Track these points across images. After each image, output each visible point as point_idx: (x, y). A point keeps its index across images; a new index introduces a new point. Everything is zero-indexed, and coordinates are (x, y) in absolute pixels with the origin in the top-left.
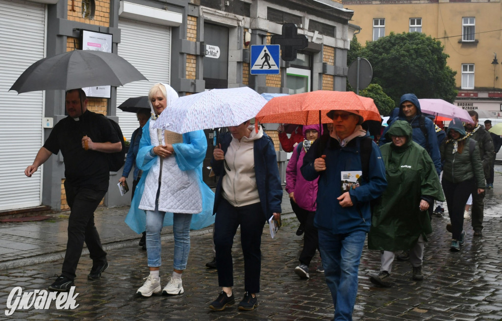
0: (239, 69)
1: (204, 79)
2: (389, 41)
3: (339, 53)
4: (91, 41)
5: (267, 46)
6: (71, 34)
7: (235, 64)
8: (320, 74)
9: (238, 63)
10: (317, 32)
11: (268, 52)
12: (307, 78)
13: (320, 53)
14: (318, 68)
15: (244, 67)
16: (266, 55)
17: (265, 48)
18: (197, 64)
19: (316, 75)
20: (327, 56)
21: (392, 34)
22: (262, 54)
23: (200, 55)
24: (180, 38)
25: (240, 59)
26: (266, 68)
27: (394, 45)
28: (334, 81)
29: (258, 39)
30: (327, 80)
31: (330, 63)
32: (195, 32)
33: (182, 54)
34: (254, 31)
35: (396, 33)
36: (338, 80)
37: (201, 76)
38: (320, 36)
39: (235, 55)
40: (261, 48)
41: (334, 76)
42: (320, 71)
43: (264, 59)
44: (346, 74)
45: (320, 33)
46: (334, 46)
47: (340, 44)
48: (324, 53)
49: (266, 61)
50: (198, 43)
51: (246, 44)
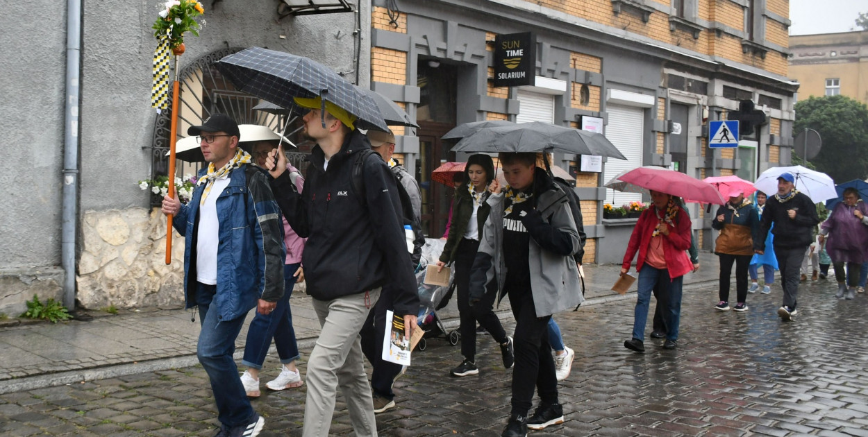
0: (698, 143)
1: (671, 153)
2: (808, 105)
3: (784, 124)
4: (590, 124)
5: (726, 122)
6: (573, 120)
7: (695, 139)
8: (767, 145)
9: (698, 137)
10: (765, 106)
11: (726, 127)
12: (754, 149)
13: (767, 127)
14: (765, 139)
15: (702, 142)
16: (725, 130)
17: (724, 124)
18: (665, 140)
19: (763, 146)
20: (773, 128)
21: (811, 98)
22: (721, 129)
23: (668, 132)
24: (652, 117)
25: (699, 134)
26: (725, 142)
27: (813, 108)
28: (780, 152)
29: (715, 115)
30: (774, 150)
31: (776, 134)
32: (663, 112)
33: (654, 132)
34: (711, 108)
35: (815, 97)
36: (783, 150)
37: (668, 151)
38: (768, 109)
39: (695, 130)
40: (719, 124)
41: (780, 147)
42: (768, 142)
43: (723, 134)
44: (792, 144)
45: (768, 106)
46: (780, 117)
47: (786, 116)
48: (771, 125)
49: (725, 135)
50: (666, 122)
51: (704, 120)
